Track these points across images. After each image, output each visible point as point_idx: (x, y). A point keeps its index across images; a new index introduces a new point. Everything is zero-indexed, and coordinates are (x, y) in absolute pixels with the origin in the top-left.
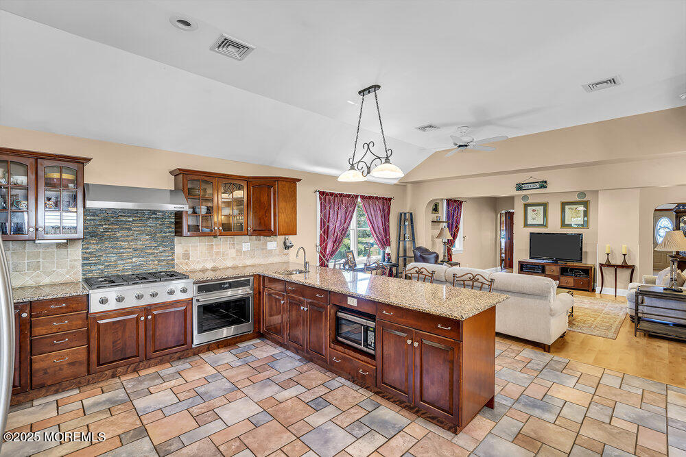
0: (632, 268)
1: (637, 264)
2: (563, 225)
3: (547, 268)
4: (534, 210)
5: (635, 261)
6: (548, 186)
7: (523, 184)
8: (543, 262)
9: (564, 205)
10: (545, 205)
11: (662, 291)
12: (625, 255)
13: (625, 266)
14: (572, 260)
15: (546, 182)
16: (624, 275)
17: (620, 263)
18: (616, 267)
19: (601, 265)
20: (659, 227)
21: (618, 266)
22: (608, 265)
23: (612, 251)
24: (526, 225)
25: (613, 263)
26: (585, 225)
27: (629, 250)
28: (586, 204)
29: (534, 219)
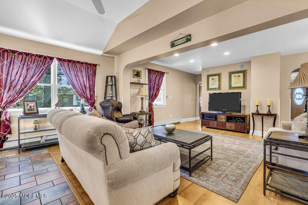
0: (275, 116)
1: (279, 114)
2: (230, 87)
3: (218, 116)
4: (213, 79)
5: (277, 110)
6: (192, 39)
7: (175, 41)
8: (216, 112)
9: (231, 74)
10: (219, 75)
11: (297, 140)
12: (269, 106)
13: (269, 114)
14: (235, 111)
15: (190, 35)
16: (269, 121)
17: (266, 112)
18: (263, 115)
19: (253, 114)
20: (295, 93)
21: (264, 115)
22: (258, 114)
23: (261, 104)
24: (208, 89)
25: (261, 112)
26: (244, 87)
27: (273, 103)
28: (244, 72)
29: (213, 85)
